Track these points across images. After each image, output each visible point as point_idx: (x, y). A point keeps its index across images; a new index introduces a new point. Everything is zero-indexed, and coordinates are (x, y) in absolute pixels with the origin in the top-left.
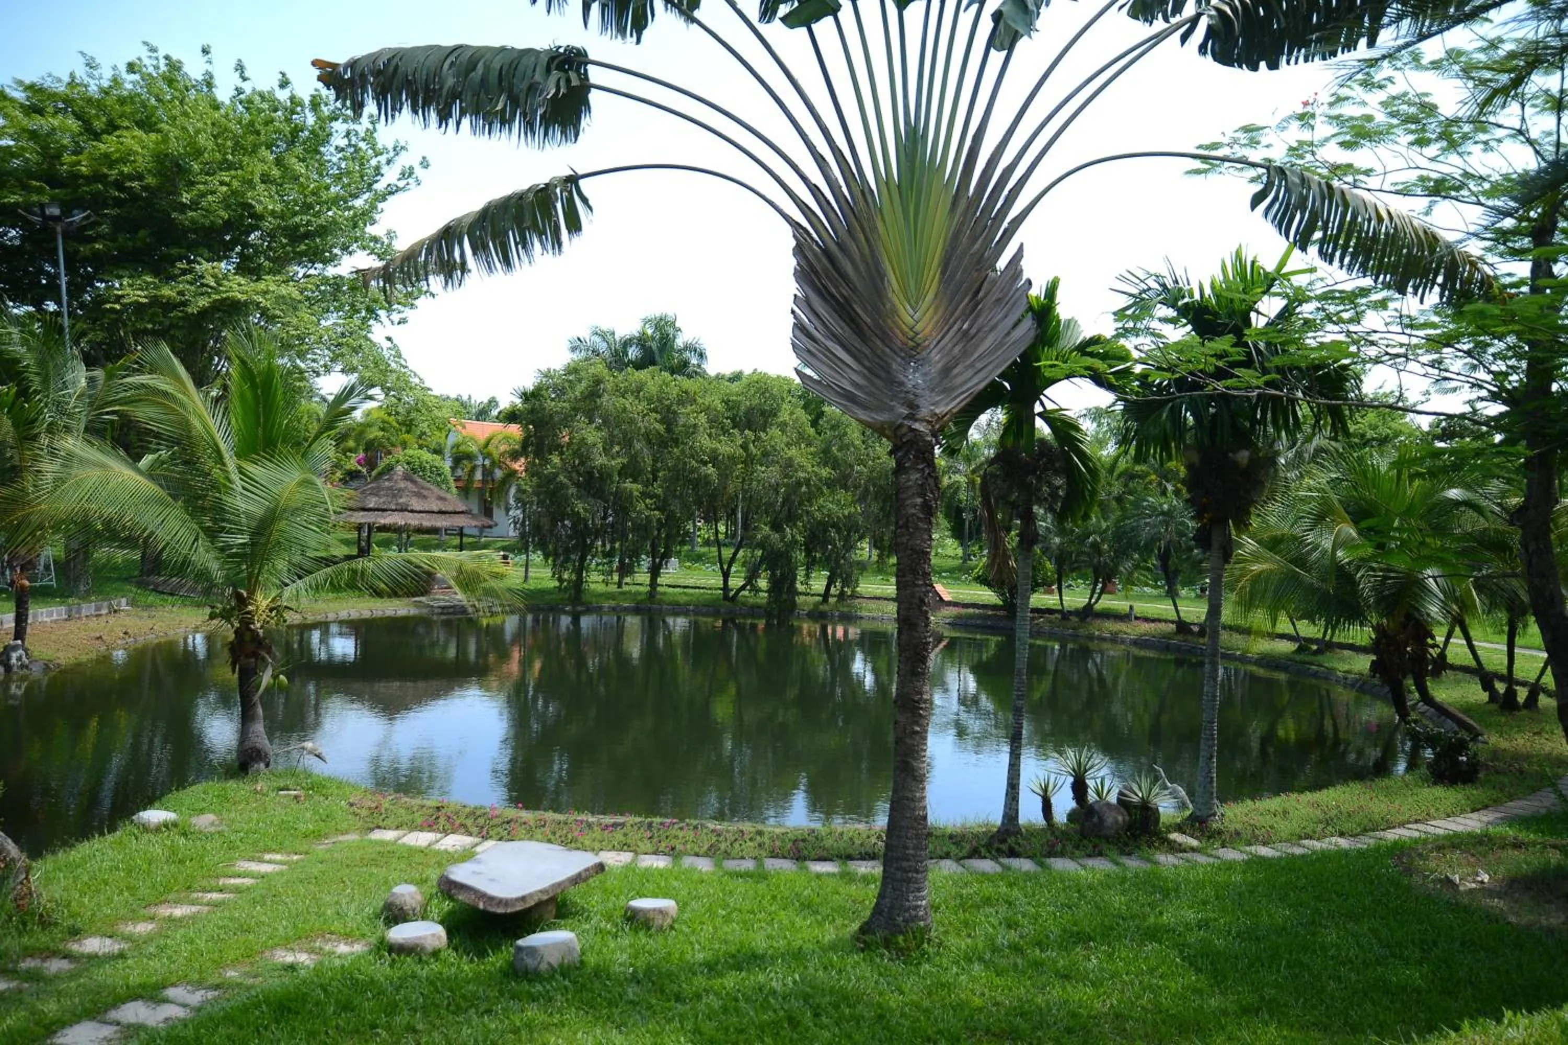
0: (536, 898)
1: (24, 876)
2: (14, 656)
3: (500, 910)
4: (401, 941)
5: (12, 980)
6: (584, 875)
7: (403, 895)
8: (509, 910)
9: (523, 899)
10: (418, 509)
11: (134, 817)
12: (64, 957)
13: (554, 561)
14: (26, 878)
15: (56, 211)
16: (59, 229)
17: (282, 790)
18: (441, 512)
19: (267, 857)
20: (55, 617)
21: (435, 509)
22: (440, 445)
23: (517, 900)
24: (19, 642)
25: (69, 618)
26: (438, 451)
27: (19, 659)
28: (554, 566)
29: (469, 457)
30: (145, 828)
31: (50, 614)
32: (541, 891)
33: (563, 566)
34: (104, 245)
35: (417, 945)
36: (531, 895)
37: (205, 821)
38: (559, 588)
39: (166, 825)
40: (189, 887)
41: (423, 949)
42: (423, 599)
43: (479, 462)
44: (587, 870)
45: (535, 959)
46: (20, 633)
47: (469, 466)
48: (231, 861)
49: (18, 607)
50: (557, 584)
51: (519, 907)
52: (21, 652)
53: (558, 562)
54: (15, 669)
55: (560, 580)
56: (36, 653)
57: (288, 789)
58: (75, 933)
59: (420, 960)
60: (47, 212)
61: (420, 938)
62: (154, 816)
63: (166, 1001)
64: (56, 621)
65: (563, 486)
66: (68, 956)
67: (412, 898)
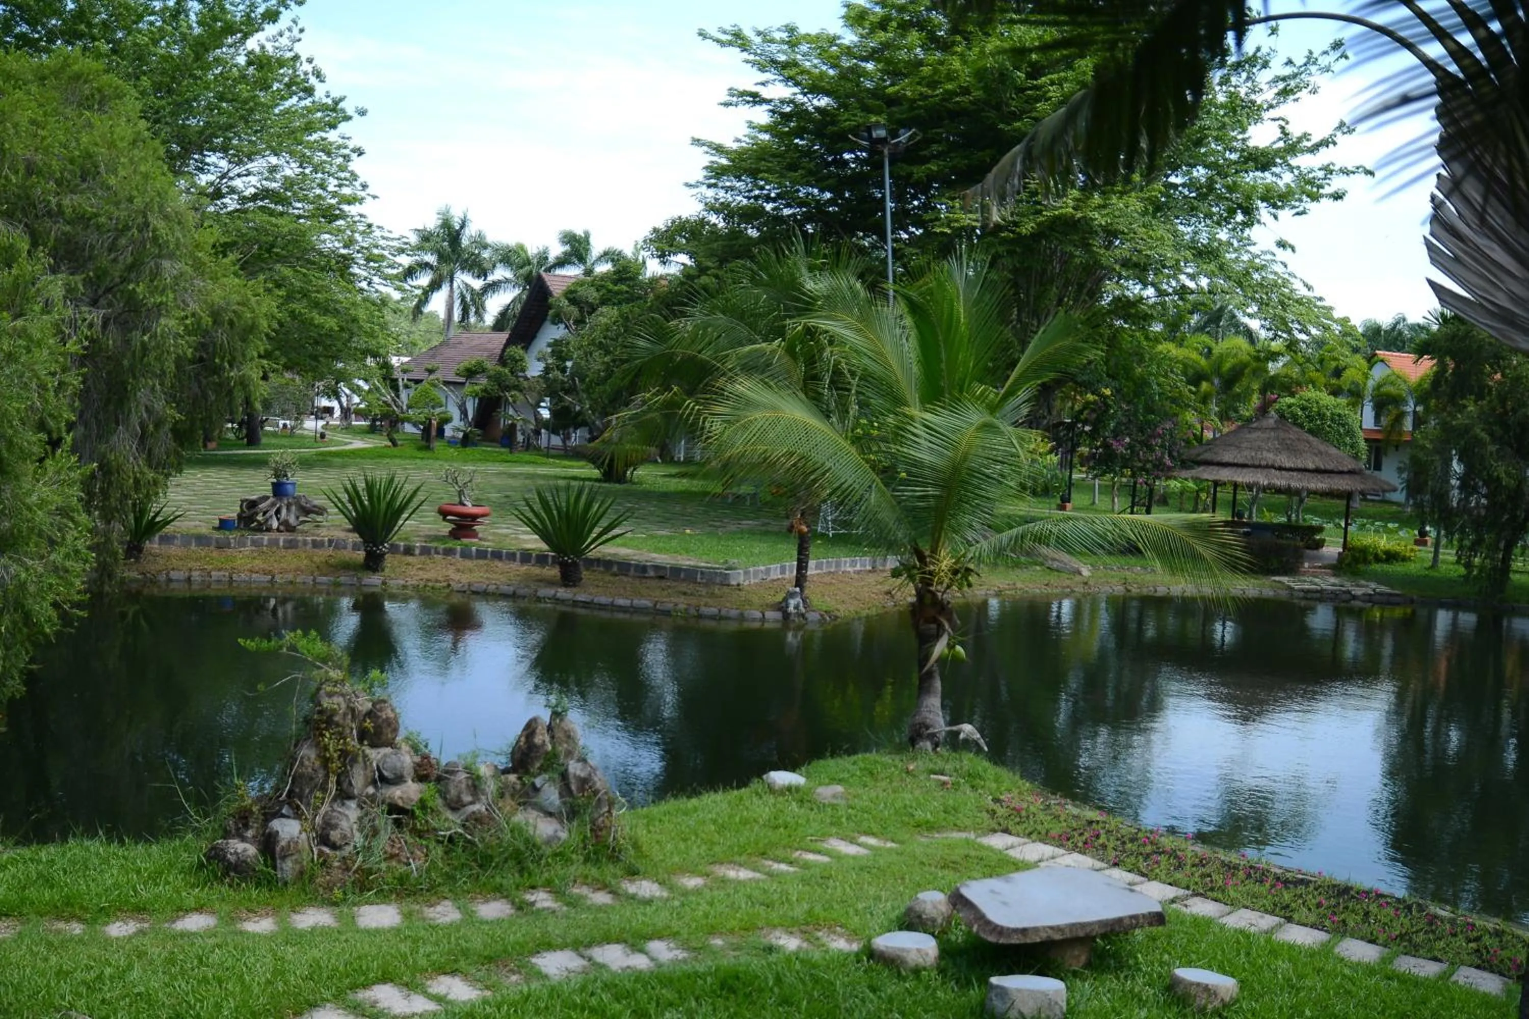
0: (1044, 935)
1: (606, 809)
2: (792, 602)
3: (992, 939)
4: (882, 948)
5: (556, 901)
6: (1127, 922)
7: (925, 902)
8: (1002, 941)
9: (1024, 931)
10: (1288, 465)
11: (765, 777)
12: (610, 893)
13: (1461, 540)
14: (609, 812)
15: (881, 133)
16: (886, 152)
17: (935, 774)
18: (1317, 471)
19: (863, 839)
20: (858, 568)
21: (1311, 466)
22: (1357, 385)
23: (1016, 931)
24: (798, 589)
25: (874, 570)
26: (1356, 395)
27: (797, 607)
28: (1461, 548)
29: (1397, 400)
30: (771, 789)
31: (853, 564)
32: (1052, 928)
33: (1474, 548)
34: (939, 166)
35: (899, 957)
36: (1036, 930)
37: (827, 792)
38: (1466, 578)
39: (789, 789)
40: (763, 854)
41: (903, 962)
42: (1285, 579)
43: (1410, 408)
44: (1134, 917)
45: (1005, 1003)
46: (800, 580)
47: (1395, 412)
48: (825, 836)
49: (800, 553)
50: (1462, 570)
51: (1015, 940)
52: (798, 599)
53: (1467, 543)
54: (792, 618)
55: (1468, 566)
56: (815, 602)
57: (942, 774)
58: (633, 873)
59: (899, 973)
60: (874, 135)
61: (903, 950)
62: (781, 778)
63: (642, 951)
64: (859, 572)
65: (1479, 442)
66: (614, 893)
67: (935, 907)
